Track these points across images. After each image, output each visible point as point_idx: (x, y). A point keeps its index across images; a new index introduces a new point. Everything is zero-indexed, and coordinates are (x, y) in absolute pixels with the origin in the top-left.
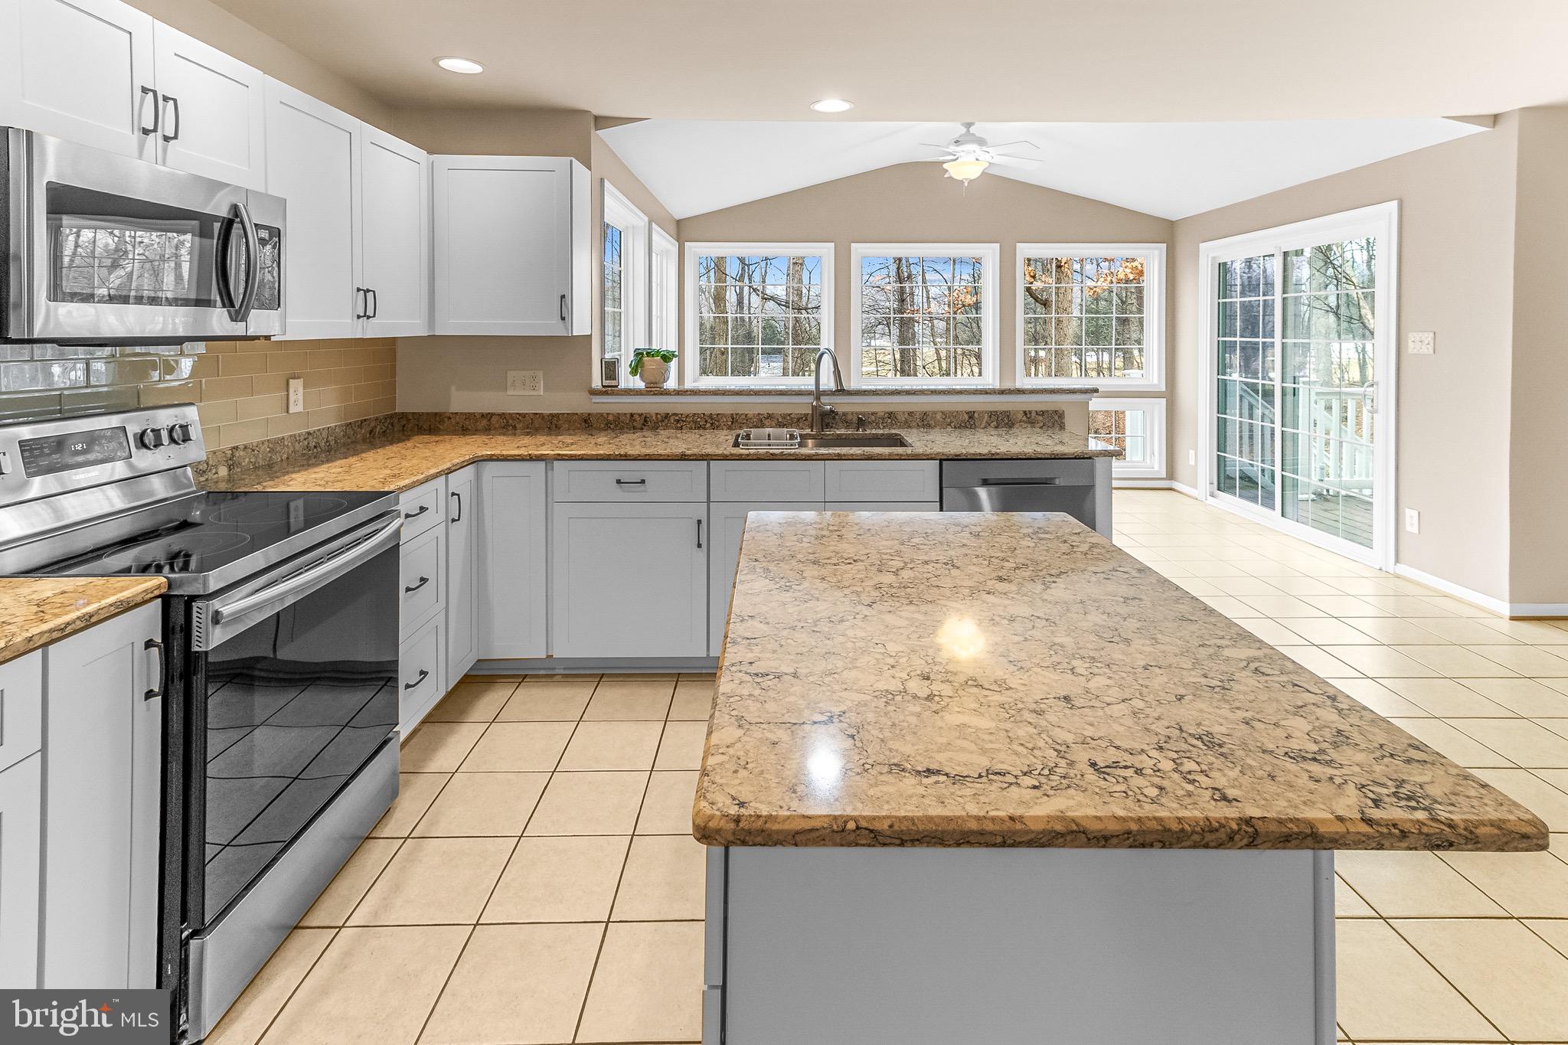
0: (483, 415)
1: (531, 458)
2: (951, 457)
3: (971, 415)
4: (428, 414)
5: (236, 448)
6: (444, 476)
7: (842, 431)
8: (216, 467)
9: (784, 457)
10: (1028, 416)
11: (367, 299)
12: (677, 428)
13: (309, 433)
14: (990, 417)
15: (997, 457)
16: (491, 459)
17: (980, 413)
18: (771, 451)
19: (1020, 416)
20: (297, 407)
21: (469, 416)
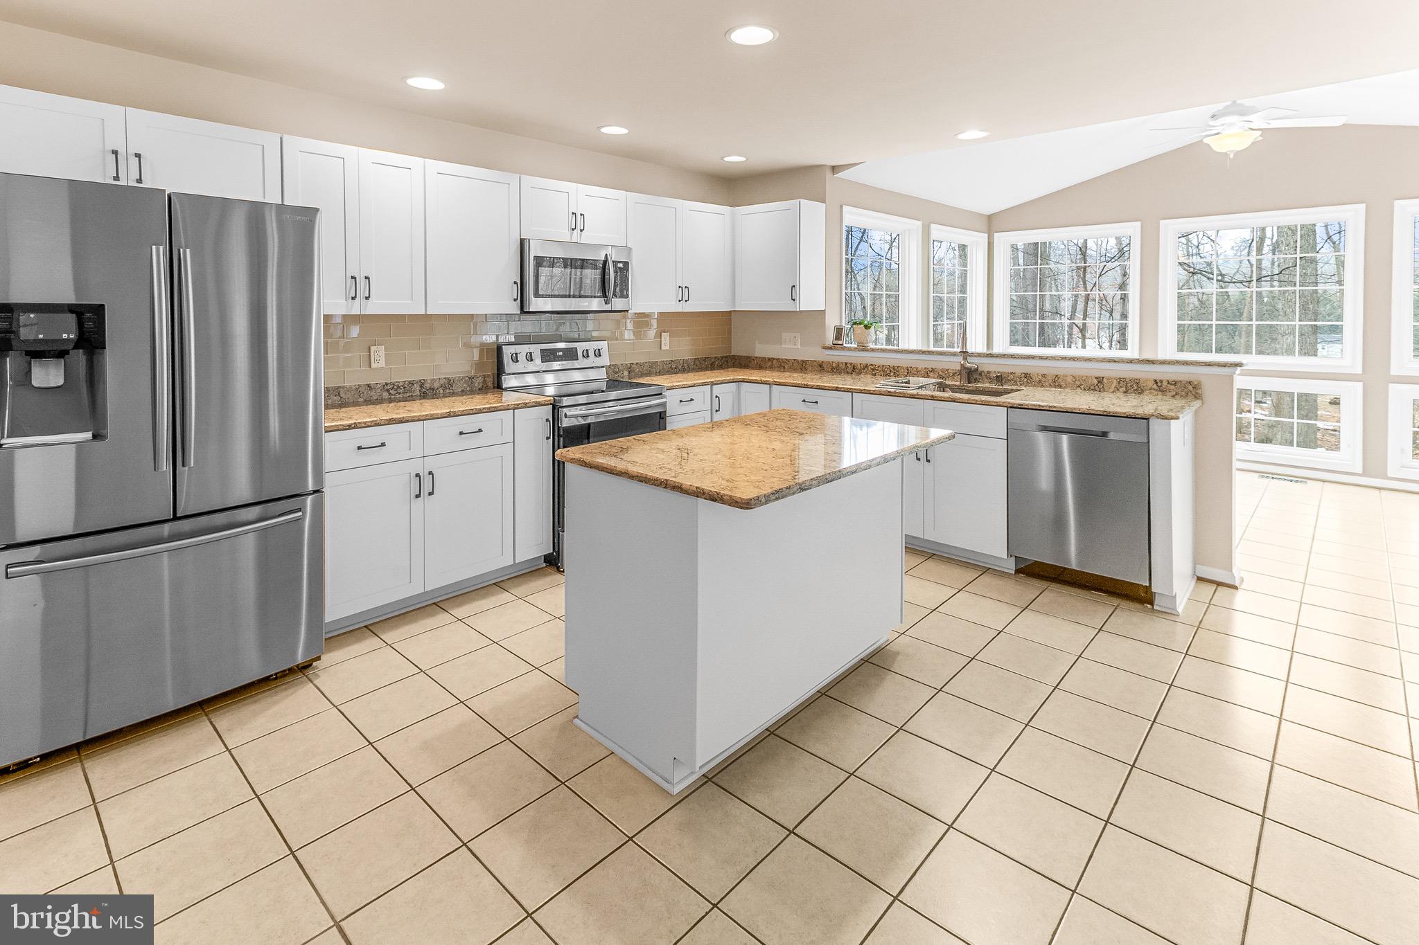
0: (769, 359)
1: (762, 383)
2: (1015, 406)
3: (1100, 380)
4: (744, 356)
5: (633, 363)
6: (710, 386)
7: (987, 385)
8: (623, 371)
9: (897, 395)
10: (1159, 384)
11: (683, 292)
12: (873, 375)
13: (672, 361)
14: (1119, 382)
15: (1054, 409)
16: (744, 381)
17: (1109, 379)
18: (889, 390)
19: (1150, 384)
20: (665, 347)
21: (763, 359)
